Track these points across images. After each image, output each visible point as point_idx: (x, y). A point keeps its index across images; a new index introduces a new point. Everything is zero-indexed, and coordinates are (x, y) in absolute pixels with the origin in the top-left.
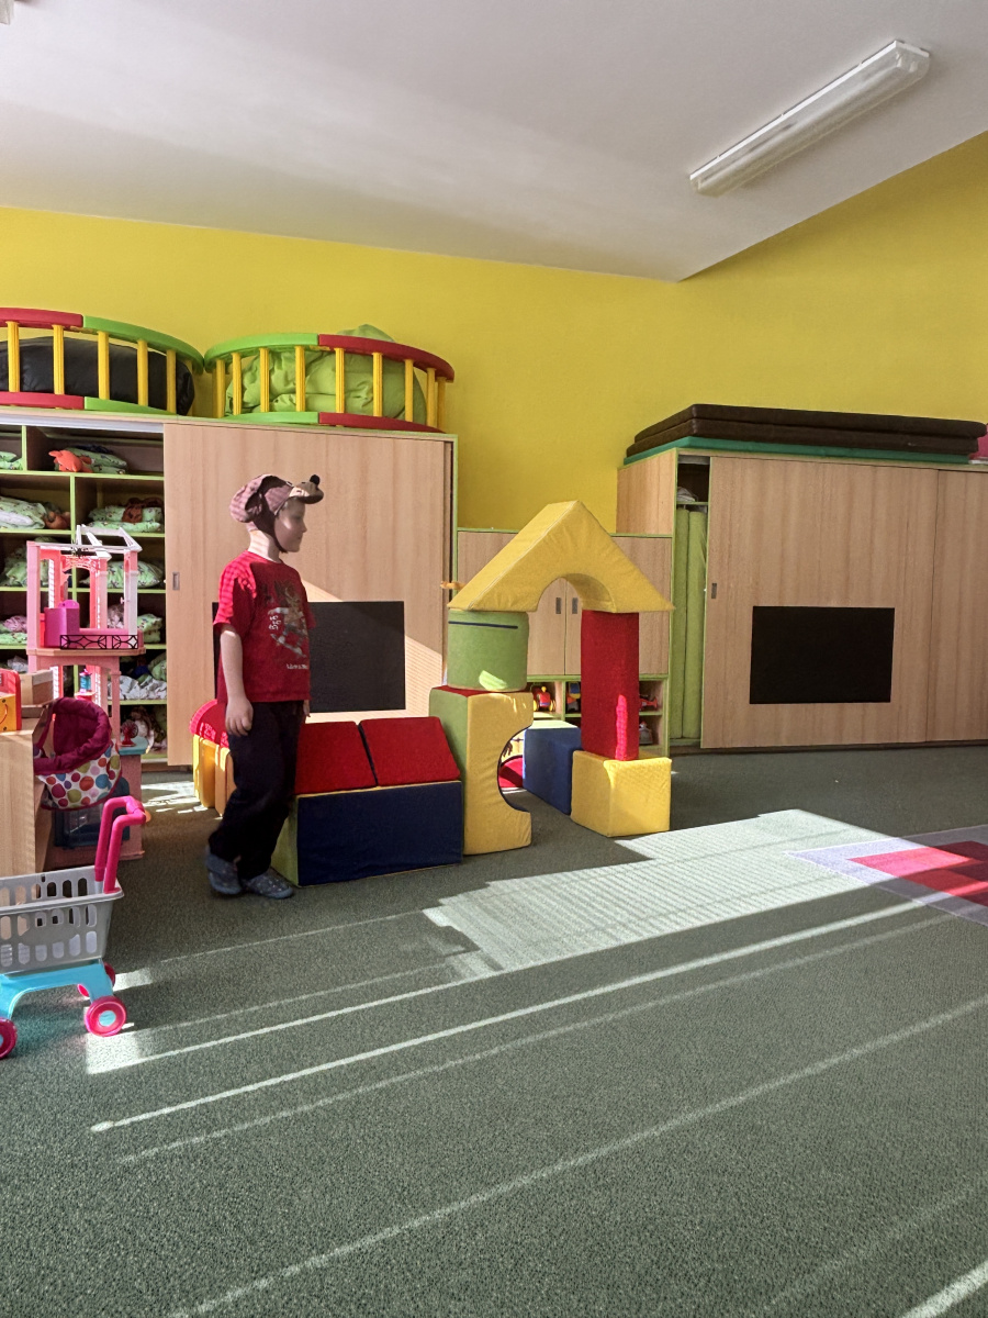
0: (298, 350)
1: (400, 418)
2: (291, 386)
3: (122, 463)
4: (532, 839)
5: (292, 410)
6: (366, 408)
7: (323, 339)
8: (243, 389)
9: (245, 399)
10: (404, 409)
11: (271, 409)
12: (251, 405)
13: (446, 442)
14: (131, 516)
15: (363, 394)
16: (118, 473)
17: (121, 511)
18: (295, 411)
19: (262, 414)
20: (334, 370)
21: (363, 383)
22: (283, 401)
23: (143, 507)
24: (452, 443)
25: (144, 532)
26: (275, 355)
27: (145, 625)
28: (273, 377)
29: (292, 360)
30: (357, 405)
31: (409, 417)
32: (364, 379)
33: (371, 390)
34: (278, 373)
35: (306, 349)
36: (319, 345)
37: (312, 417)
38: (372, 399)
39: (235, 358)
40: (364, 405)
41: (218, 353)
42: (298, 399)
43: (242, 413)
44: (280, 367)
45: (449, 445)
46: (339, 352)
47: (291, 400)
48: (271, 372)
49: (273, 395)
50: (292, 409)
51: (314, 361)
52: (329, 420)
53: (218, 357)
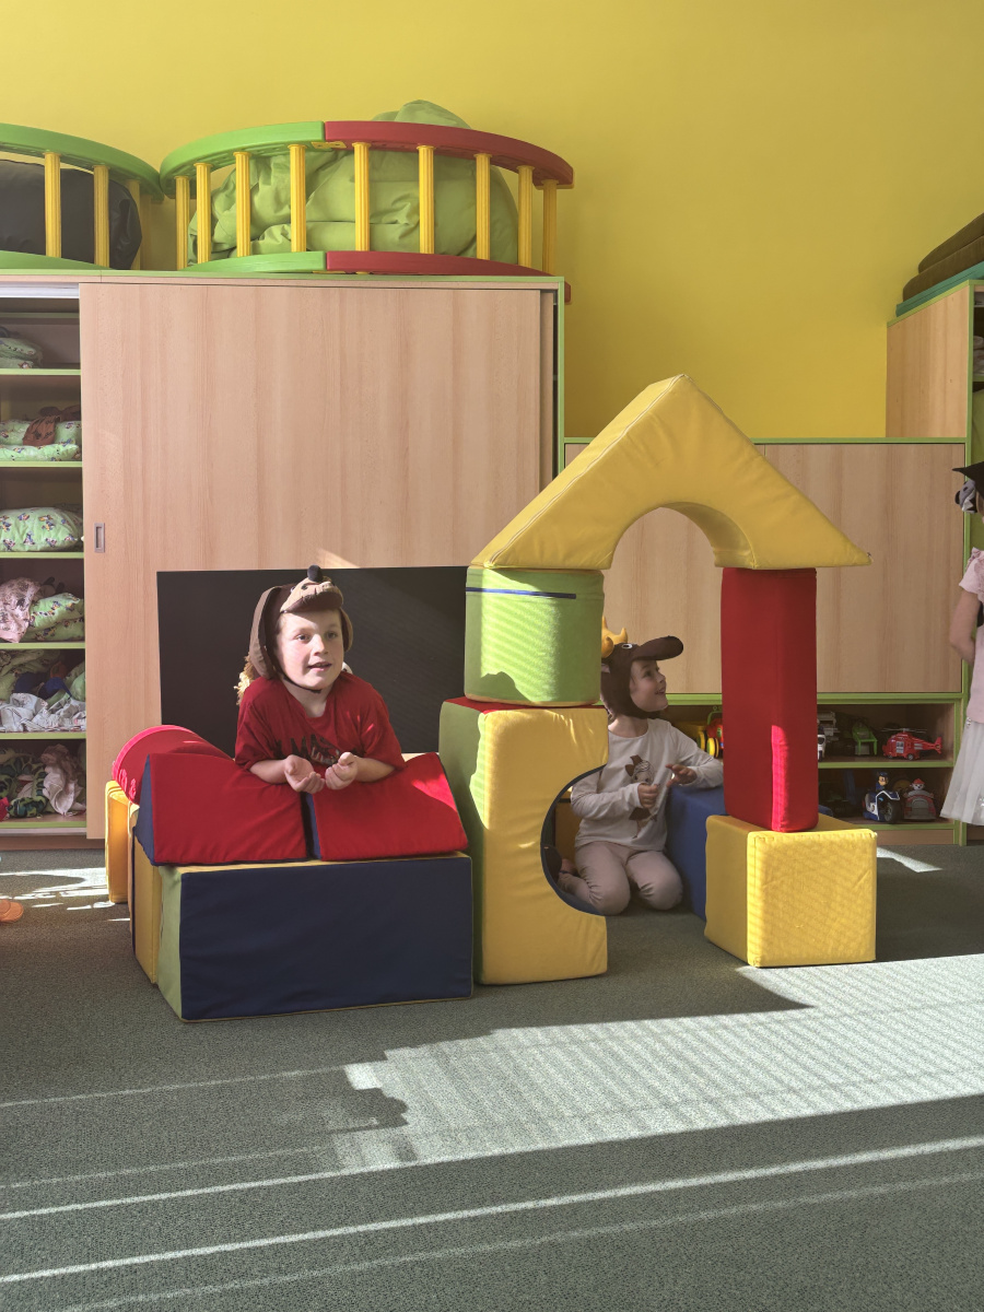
0: (293, 150)
1: (469, 254)
2: (284, 211)
3: (28, 350)
4: (609, 963)
5: (286, 251)
6: (406, 240)
7: (333, 130)
8: (213, 221)
9: (218, 236)
10: (474, 239)
11: (255, 251)
12: (226, 247)
13: (543, 291)
14: (38, 436)
15: (402, 218)
16: (21, 366)
17: (23, 428)
18: (290, 251)
19: (242, 261)
20: (353, 180)
21: (400, 199)
22: (271, 235)
23: (58, 421)
24: (556, 291)
25: (53, 459)
26: (260, 160)
27: (57, 611)
28: (256, 199)
29: (287, 168)
30: (391, 235)
31: (482, 251)
32: (406, 193)
33: (416, 210)
34: (265, 191)
35: (307, 147)
36: (325, 139)
37: (315, 261)
38: (418, 223)
39: (201, 172)
40: (403, 236)
41: (175, 163)
42: (294, 230)
43: (211, 259)
44: (267, 182)
45: (550, 297)
46: (359, 148)
47: (285, 234)
48: (253, 190)
49: (258, 228)
50: (285, 249)
51: (323, 167)
52: (343, 264)
53: (176, 170)
